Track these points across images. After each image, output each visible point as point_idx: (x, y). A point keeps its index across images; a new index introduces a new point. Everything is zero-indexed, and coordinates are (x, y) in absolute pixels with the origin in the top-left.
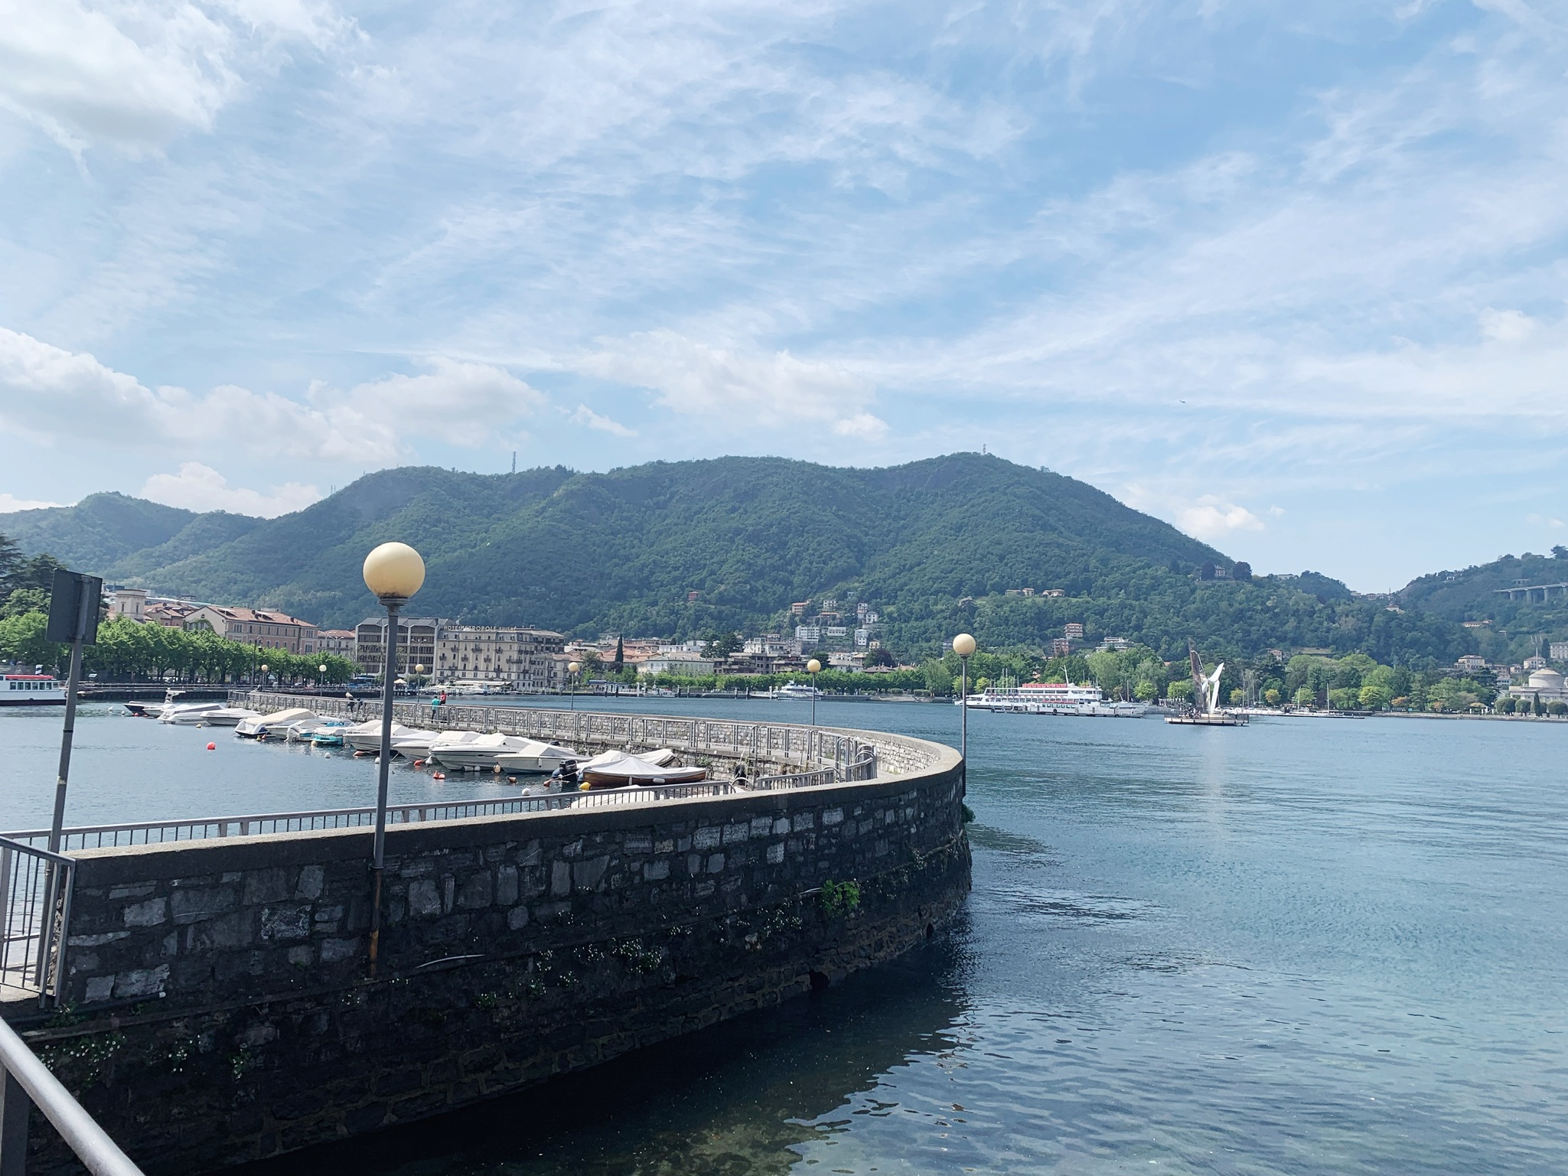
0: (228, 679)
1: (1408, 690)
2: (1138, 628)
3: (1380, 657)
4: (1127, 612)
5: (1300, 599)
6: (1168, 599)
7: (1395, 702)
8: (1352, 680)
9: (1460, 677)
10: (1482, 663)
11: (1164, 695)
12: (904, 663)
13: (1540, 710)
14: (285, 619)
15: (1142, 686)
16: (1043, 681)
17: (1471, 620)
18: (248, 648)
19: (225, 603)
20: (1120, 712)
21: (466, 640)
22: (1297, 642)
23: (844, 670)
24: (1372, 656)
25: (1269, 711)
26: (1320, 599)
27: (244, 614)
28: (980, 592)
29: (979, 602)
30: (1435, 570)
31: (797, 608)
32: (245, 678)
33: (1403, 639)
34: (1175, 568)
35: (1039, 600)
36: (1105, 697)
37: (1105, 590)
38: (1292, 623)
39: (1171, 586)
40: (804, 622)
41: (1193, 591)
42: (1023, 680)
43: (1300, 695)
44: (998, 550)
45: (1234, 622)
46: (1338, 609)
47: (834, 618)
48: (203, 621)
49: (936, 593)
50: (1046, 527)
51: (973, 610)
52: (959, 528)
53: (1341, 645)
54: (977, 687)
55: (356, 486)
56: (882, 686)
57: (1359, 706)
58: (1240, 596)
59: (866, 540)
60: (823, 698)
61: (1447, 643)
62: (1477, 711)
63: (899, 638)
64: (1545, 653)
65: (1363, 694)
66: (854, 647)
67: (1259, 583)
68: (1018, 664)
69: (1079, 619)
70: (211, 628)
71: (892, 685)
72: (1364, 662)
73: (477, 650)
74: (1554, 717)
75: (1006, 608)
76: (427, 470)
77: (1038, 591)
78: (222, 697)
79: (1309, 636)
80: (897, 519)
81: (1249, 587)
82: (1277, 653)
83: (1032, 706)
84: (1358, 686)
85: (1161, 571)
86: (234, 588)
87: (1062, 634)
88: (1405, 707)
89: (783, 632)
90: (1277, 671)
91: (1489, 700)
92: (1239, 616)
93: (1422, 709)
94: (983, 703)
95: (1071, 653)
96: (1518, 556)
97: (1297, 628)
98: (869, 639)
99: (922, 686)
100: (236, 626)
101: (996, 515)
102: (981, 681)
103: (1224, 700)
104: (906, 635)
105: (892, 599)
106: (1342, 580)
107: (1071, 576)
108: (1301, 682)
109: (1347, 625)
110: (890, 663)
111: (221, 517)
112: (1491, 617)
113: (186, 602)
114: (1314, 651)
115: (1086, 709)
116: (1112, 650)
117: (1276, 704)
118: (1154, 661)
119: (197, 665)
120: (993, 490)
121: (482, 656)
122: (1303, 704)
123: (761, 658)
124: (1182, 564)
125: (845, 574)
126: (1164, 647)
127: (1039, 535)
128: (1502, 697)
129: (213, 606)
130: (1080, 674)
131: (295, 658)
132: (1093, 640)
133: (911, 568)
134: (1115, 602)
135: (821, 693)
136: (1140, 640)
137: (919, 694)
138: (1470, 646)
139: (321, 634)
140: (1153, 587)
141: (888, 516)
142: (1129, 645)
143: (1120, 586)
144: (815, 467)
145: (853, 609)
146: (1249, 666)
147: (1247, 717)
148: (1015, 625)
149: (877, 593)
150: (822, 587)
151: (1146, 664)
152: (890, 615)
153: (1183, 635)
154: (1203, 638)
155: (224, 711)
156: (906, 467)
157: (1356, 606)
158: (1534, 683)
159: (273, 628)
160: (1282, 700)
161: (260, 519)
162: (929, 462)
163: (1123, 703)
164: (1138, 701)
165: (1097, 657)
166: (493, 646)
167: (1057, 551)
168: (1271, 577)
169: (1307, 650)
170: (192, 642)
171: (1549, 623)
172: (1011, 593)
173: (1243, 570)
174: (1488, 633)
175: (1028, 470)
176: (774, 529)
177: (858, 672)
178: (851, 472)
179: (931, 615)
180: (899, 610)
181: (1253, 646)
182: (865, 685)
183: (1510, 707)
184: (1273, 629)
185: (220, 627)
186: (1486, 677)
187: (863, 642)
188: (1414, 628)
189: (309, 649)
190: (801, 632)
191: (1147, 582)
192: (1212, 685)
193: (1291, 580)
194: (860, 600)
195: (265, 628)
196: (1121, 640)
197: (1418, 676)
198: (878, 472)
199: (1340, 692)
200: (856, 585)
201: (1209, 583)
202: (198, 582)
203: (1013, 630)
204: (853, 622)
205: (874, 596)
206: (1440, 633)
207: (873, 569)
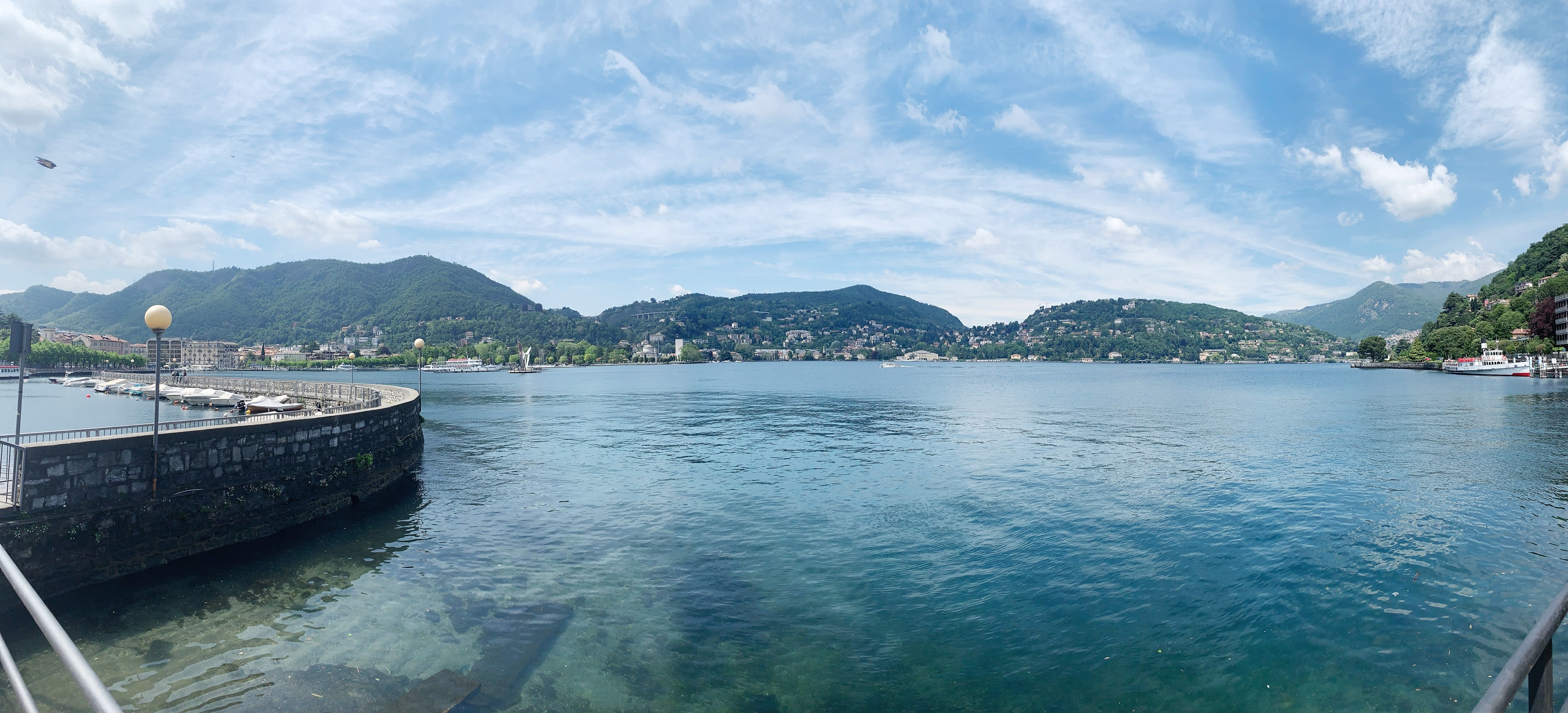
0: (92, 366)
1: (602, 354)
2: (497, 333)
3: (591, 342)
4: (492, 326)
5: (561, 318)
6: (509, 320)
7: (597, 360)
8: (581, 351)
9: (620, 349)
10: (628, 343)
11: (508, 361)
12: (395, 353)
13: (646, 360)
14: (116, 339)
15: (499, 358)
16: (457, 358)
17: (624, 326)
18: (100, 353)
19: (90, 333)
20: (489, 369)
21: (195, 347)
22: (561, 337)
23: (367, 357)
24: (589, 341)
25: (550, 366)
26: (570, 319)
27: (97, 338)
28: (428, 319)
29: (428, 323)
30: (612, 307)
31: (344, 329)
32: (99, 366)
33: (600, 334)
34: (511, 306)
35: (454, 322)
36: (483, 364)
37: (482, 316)
38: (559, 329)
39: (510, 314)
40: (348, 336)
41: (519, 316)
42: (448, 358)
43: (562, 358)
44: (436, 300)
45: (536, 329)
46: (577, 323)
47: (362, 333)
48: (80, 341)
49: (409, 320)
50: (456, 289)
51: (425, 327)
52: (418, 290)
53: (578, 337)
54: (428, 362)
55: (144, 279)
56: (385, 364)
57: (584, 362)
58: (538, 318)
59: (376, 297)
60: (358, 370)
61: (616, 335)
62: (626, 362)
63: (392, 341)
64: (648, 339)
65: (586, 357)
66: (371, 346)
67: (546, 312)
68: (446, 351)
69: (472, 330)
70: (84, 344)
71: (389, 363)
72: (585, 344)
73: (200, 351)
74: (651, 363)
75: (440, 326)
76: (175, 270)
77: (454, 318)
78: (90, 374)
79: (565, 334)
80: (389, 287)
81: (541, 314)
82: (552, 341)
83: (452, 369)
84: (584, 354)
85: (505, 307)
86: (93, 326)
87: (464, 337)
88: (600, 362)
89: (338, 340)
90: (553, 349)
91: (630, 357)
92: (538, 326)
93: (607, 362)
94: (431, 369)
95: (469, 345)
96: (640, 302)
97: (561, 331)
98: (379, 342)
99: (403, 362)
100: (95, 343)
101: (434, 284)
102: (429, 359)
103: (532, 362)
104: (395, 340)
105: (389, 324)
106: (578, 311)
107: (468, 311)
108: (562, 354)
109: (580, 329)
110: (388, 353)
111: (86, 295)
112: (631, 325)
113: (73, 333)
114: (567, 340)
115: (475, 369)
116: (486, 343)
117: (552, 363)
118: (503, 347)
120: (432, 273)
121: (202, 354)
122: (563, 362)
123: (328, 353)
124: (514, 305)
125: (368, 313)
126: (507, 340)
127: (453, 293)
128: (634, 356)
129: (84, 334)
130: (473, 354)
131: (120, 356)
132: (478, 339)
133: (397, 309)
134: (487, 321)
135: (356, 368)
136: (497, 338)
137: (401, 366)
138: (623, 336)
139: (132, 345)
140: (502, 315)
141: (386, 285)
142: (493, 340)
143: (489, 315)
144: (351, 263)
145: (371, 329)
146: (542, 347)
147: (540, 369)
148: (444, 333)
149: (382, 321)
150: (356, 320)
151: (500, 348)
152: (388, 331)
153: (515, 335)
154: (523, 336)
155: (91, 381)
156: (393, 262)
157: (583, 321)
158: (645, 350)
159: (111, 343)
160: (555, 361)
161: (103, 295)
162: (404, 260)
163: (491, 366)
164: (496, 364)
165: (479, 346)
166: (207, 350)
167: (461, 300)
168: (550, 310)
169: (564, 340)
170: (76, 351)
171: (649, 327)
172: (442, 319)
173: (539, 307)
174: (629, 331)
175: (448, 264)
176: (333, 293)
177: (374, 358)
178: (369, 266)
179: (406, 330)
180: (392, 329)
181: (544, 339)
182: (378, 363)
183: (637, 360)
184: (551, 332)
185: (88, 343)
186: (629, 349)
187: (376, 344)
188: (604, 330)
189: (126, 352)
190: (347, 340)
191: (500, 313)
192: (527, 356)
193: (558, 311)
194: (374, 325)
195: (107, 344)
196: (489, 338)
197: (606, 349)
198: (381, 265)
199: (577, 357)
200: (372, 318)
201: (525, 313)
202: (78, 323)
203: (443, 336)
204: (371, 335)
205: (379, 323)
206: (613, 332)
207: (380, 310)
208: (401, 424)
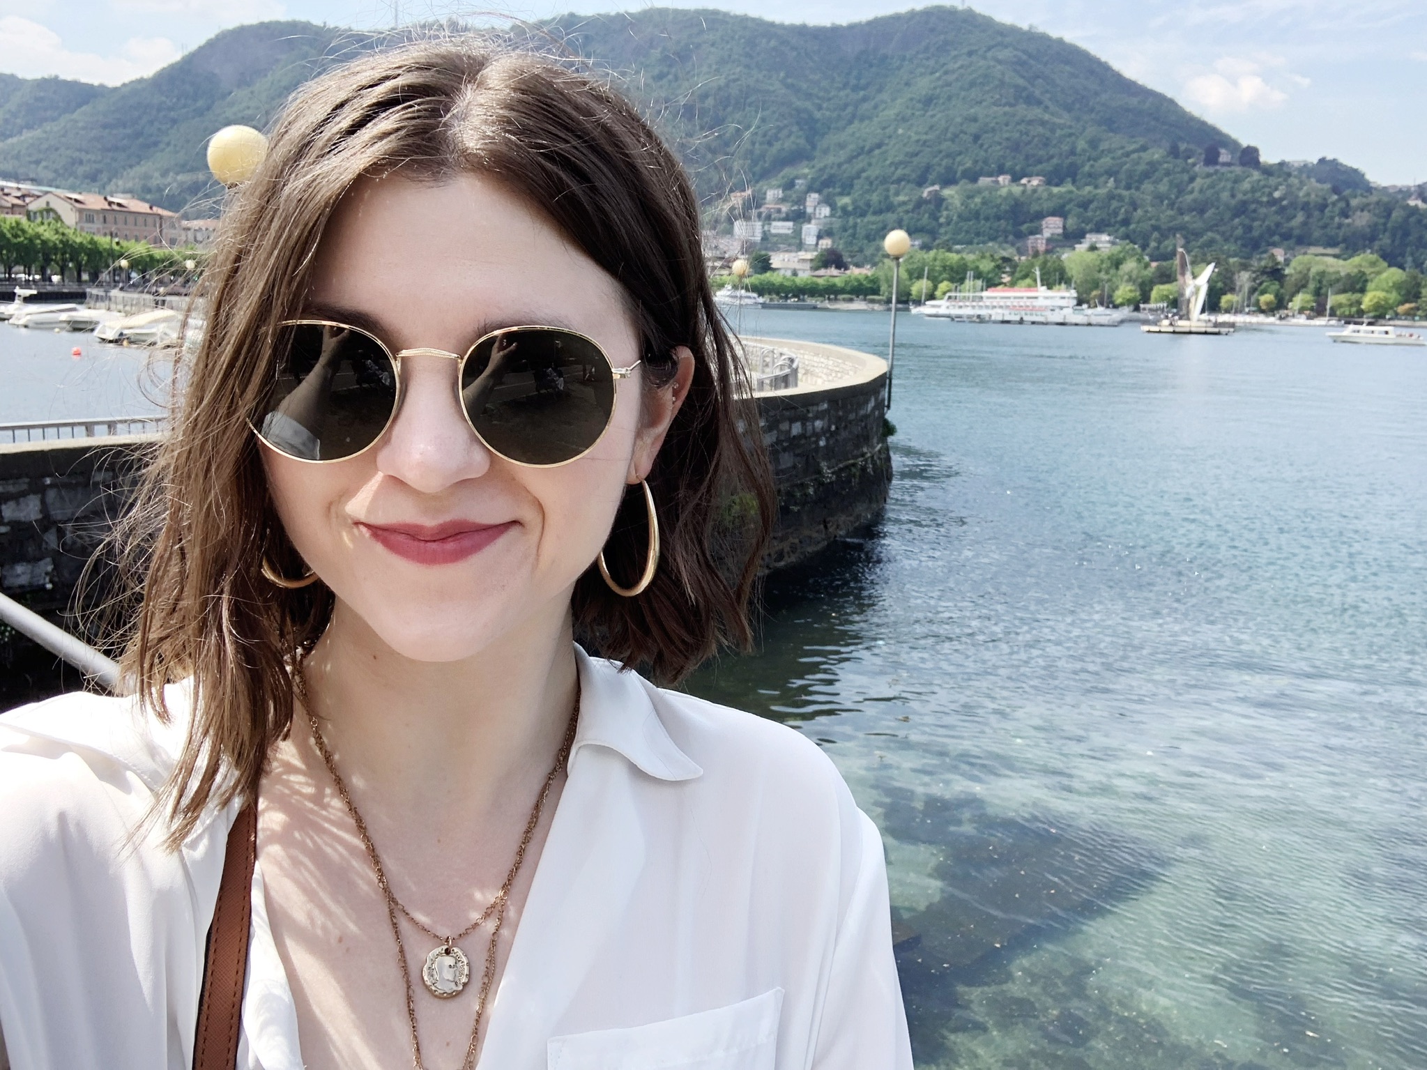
0: (85, 277)
1: (1417, 296)
2: (1126, 222)
3: (1392, 258)
4: (1115, 204)
5: (1313, 189)
6: (1163, 188)
7: (1401, 309)
8: (1357, 284)
11: (1146, 299)
12: (857, 265)
15: (1124, 291)
16: (1013, 284)
18: (104, 241)
19: (72, 189)
20: (1094, 320)
22: (1302, 240)
23: (789, 274)
24: (1385, 256)
25: (1261, 318)
26: (1335, 190)
27: (94, 201)
28: (948, 181)
29: (947, 192)
31: (737, 199)
32: (104, 276)
33: (1420, 236)
34: (1174, 152)
35: (1017, 190)
36: (1080, 303)
37: (1092, 177)
38: (1300, 217)
39: (1168, 173)
40: (747, 218)
41: (1192, 179)
42: (991, 283)
43: (1299, 300)
44: (973, 128)
45: (1236, 215)
46: (1354, 202)
47: (779, 211)
48: (49, 210)
49: (899, 181)
50: (1031, 101)
51: (939, 201)
52: (928, 101)
53: (1351, 244)
54: (938, 293)
55: (211, 45)
56: (831, 292)
57: (1361, 313)
58: (1246, 185)
59: (818, 115)
60: (764, 306)
63: (854, 236)
65: (1367, 301)
66: (800, 246)
67: (1268, 171)
68: (986, 266)
69: (1059, 212)
70: (58, 218)
71: (842, 291)
72: (1373, 264)
75: (978, 200)
77: (1016, 179)
78: (79, 297)
79: (1317, 234)
80: (856, 88)
81: (1256, 175)
82: (1280, 254)
83: (997, 315)
84: (1363, 291)
85: (1156, 154)
86: (80, 170)
87: (1037, 231)
88: (1410, 314)
89: (721, 227)
90: (1275, 273)
92: (1241, 209)
94: (942, 311)
95: (1047, 252)
97: (1305, 224)
98: (819, 237)
99: (876, 291)
100: (88, 216)
101: (972, 84)
102: (943, 286)
103: (1212, 305)
104: (861, 232)
105: (847, 189)
107: (1055, 161)
108: (1301, 286)
109: (1361, 220)
110: (841, 265)
111: (56, 84)
113: (27, 187)
114: (1320, 250)
115: (1057, 317)
116: (1093, 248)
117: (1271, 310)
118: (1139, 261)
119: (47, 261)
120: (970, 54)
122: (1301, 311)
124: (1183, 146)
125: (795, 157)
126: (1153, 244)
127: (1021, 109)
129: (59, 192)
130: (1055, 277)
132: (1071, 237)
133: (871, 150)
134: (1102, 191)
135: (761, 300)
136: (1126, 237)
137: (873, 301)
139: (185, 223)
140: (1146, 175)
141: (845, 85)
142: (1113, 243)
143: (1110, 173)
144: (759, 23)
145: (801, 201)
146: (1245, 267)
147: (1232, 325)
148: (987, 219)
149: (829, 183)
150: (765, 175)
151: (1130, 265)
152: (844, 209)
153: (1173, 230)
154: (1197, 235)
155: (82, 313)
156: (869, 23)
157: (1373, 199)
159: (131, 219)
160: (1279, 305)
161: (102, 86)
162: (897, 18)
163: (1100, 309)
164: (1116, 307)
165: (1076, 258)
167: (1040, 130)
168: (1282, 164)
169: (1313, 250)
170: (38, 236)
172: (984, 181)
173: (1249, 156)
175: (1013, 30)
176: (710, 102)
177: (805, 276)
178: (802, 31)
179: (890, 208)
180: (854, 202)
181: (1254, 245)
182: (812, 291)
184: (1278, 225)
185: (70, 217)
187: (810, 240)
190: (739, 227)
191: (1142, 167)
192: (1197, 289)
193: (1306, 170)
194: (810, 189)
195: (120, 217)
196: (1105, 237)
198: (835, 30)
199: (1342, 298)
200: (805, 171)
201: (1211, 169)
202: (38, 162)
203: (984, 226)
204: (800, 217)
205: (826, 185)
207: (826, 151)
208: (832, 434)
